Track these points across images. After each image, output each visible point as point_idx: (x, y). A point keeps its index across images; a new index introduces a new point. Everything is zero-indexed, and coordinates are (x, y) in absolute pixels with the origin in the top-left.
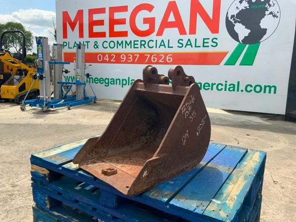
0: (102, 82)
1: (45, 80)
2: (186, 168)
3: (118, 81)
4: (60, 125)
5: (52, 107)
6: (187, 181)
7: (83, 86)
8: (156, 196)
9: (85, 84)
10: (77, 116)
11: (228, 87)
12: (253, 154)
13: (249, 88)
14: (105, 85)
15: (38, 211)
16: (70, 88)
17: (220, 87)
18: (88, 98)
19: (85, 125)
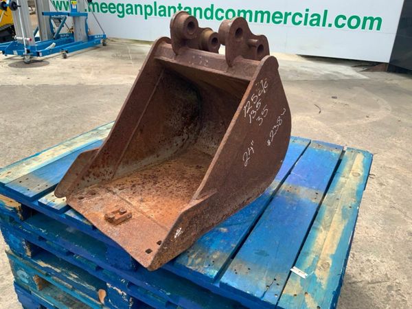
0: (112, 10)
1: (21, 10)
2: (248, 199)
3: (139, 8)
4: (52, 86)
5: (38, 55)
6: (249, 224)
7: (84, 17)
8: (199, 264)
9: (86, 15)
10: (78, 70)
11: (309, 19)
12: (353, 159)
13: (341, 21)
14: (119, 16)
15: (15, 257)
16: (64, 22)
17: (297, 19)
18: (93, 38)
19: (90, 86)
